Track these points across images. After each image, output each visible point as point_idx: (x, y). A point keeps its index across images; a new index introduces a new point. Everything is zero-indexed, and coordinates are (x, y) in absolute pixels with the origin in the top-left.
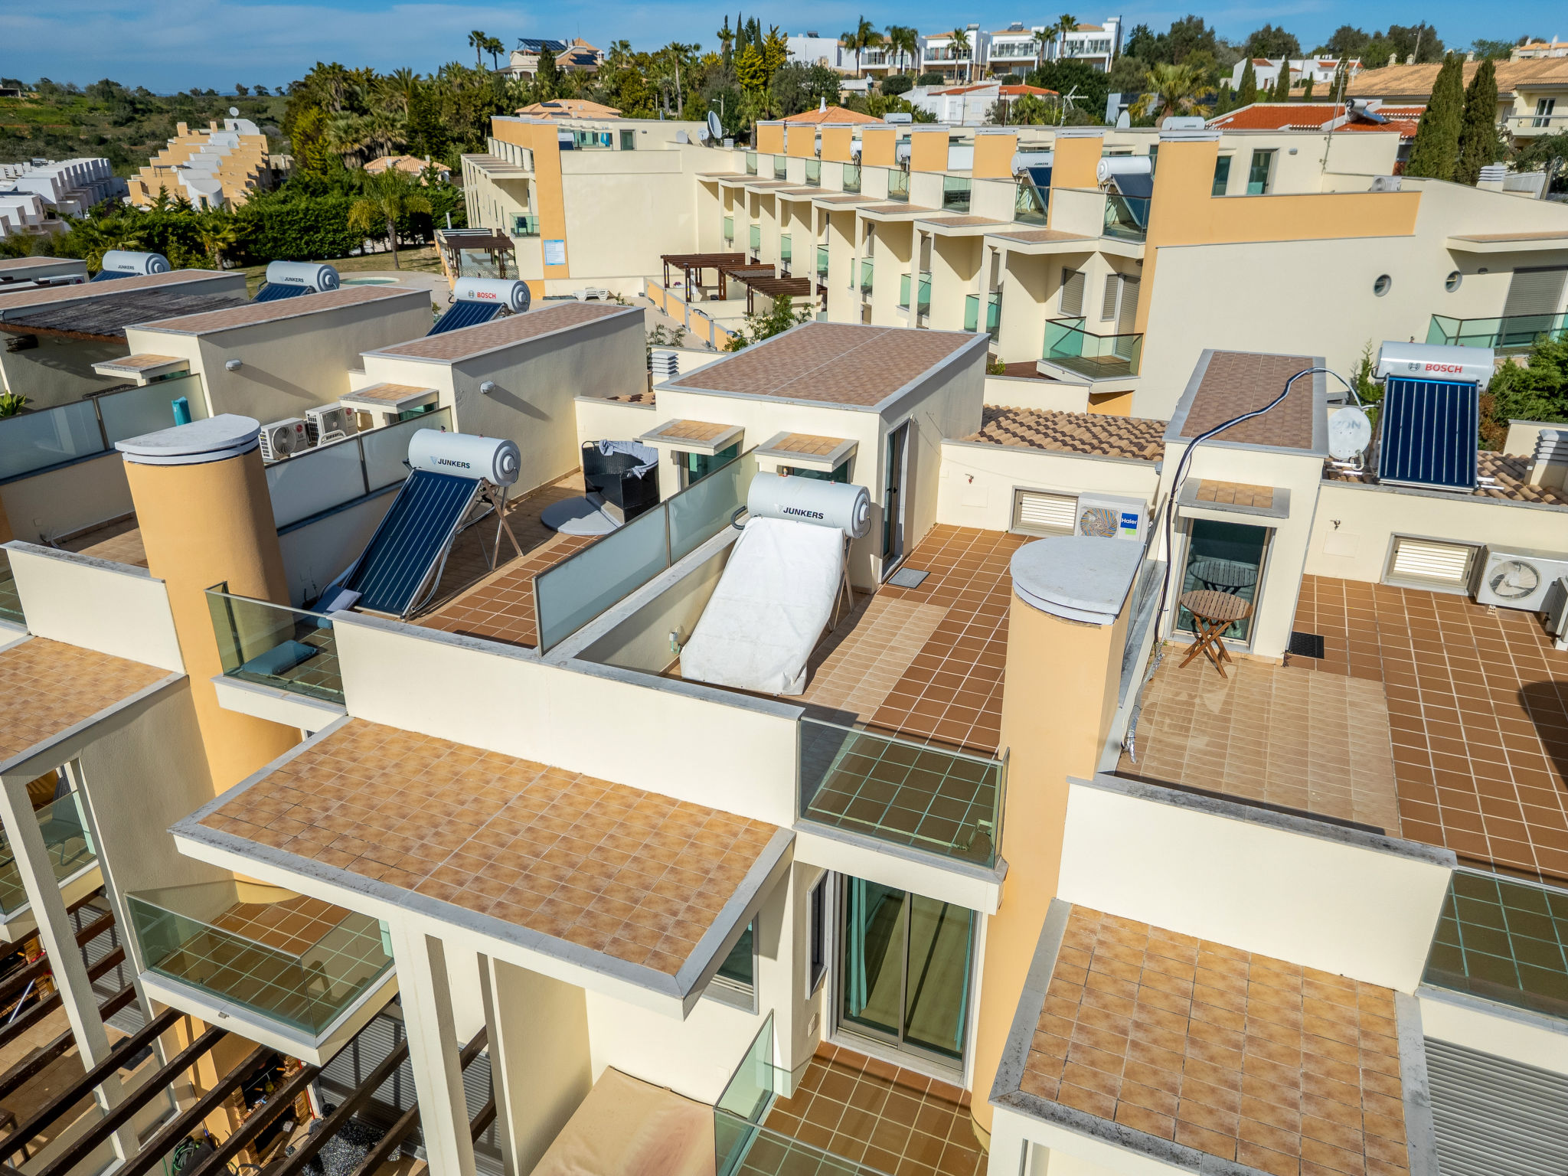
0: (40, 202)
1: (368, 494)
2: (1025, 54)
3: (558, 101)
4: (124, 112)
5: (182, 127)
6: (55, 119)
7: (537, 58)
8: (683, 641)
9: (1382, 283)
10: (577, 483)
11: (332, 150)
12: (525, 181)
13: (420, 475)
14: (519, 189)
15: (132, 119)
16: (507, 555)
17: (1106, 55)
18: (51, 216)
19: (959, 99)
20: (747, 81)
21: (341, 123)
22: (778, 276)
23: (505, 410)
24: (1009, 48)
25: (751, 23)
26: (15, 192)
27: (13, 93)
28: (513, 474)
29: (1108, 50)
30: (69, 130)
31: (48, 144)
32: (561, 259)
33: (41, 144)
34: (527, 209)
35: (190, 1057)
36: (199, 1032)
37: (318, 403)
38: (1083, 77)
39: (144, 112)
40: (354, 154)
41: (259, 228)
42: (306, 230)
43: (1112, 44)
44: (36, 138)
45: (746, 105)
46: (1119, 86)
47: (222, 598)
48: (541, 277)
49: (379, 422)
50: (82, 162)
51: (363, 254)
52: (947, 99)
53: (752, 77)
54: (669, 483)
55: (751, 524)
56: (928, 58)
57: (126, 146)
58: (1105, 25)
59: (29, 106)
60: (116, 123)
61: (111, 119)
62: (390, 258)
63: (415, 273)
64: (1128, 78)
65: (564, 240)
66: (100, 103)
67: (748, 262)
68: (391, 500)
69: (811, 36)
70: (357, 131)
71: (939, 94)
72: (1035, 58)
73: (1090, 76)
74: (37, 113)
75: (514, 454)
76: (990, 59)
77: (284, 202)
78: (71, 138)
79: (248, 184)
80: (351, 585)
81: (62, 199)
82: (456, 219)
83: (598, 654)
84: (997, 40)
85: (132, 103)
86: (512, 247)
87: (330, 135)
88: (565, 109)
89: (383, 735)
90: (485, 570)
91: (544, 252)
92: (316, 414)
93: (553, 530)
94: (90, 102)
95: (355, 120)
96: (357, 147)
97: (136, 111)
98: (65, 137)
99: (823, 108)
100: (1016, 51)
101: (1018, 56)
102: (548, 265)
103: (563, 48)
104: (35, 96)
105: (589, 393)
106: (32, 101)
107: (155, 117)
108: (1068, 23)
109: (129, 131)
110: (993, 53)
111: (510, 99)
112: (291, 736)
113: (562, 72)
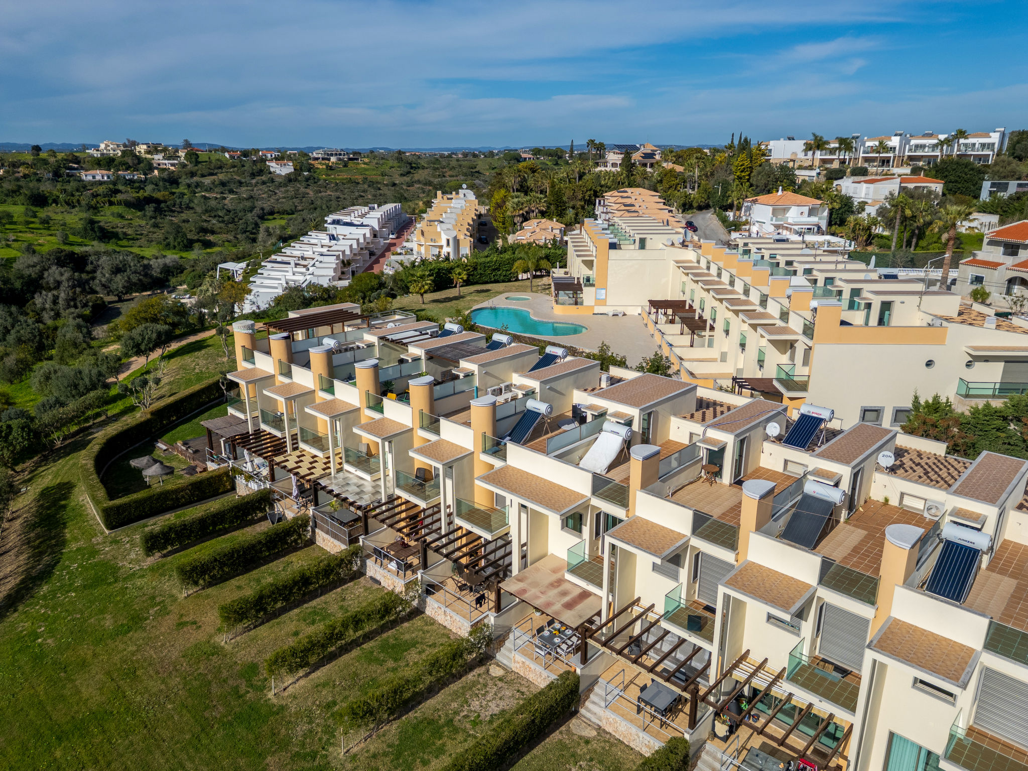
0: (373, 229)
1: (516, 414)
2: (933, 151)
3: (626, 189)
4: (405, 169)
5: (439, 193)
6: (374, 172)
7: (623, 156)
8: (581, 459)
9: (929, 364)
10: (570, 414)
11: (509, 213)
12: (592, 261)
13: (528, 410)
14: (589, 264)
15: (409, 173)
16: (547, 433)
17: (991, 153)
18: (375, 236)
19: (871, 186)
20: (738, 174)
21: (516, 200)
22: (697, 318)
23: (552, 393)
24: (923, 147)
25: (746, 139)
26: (362, 225)
27: (357, 159)
28: (550, 413)
29: (993, 150)
30: (379, 178)
31: (369, 186)
32: (604, 297)
33: (366, 186)
34: (591, 272)
35: (461, 537)
36: (464, 532)
37: (503, 382)
38: (966, 170)
39: (415, 168)
40: (519, 216)
41: (475, 269)
42: (494, 270)
43: (996, 146)
44: (364, 183)
45: (732, 191)
46: (995, 174)
47: (484, 436)
48: (593, 304)
49: (520, 396)
50: (390, 206)
51: (517, 280)
52: (864, 185)
53: (742, 172)
54: (589, 419)
55: (602, 433)
56: (864, 153)
57: (405, 187)
58: (991, 134)
59: (363, 166)
60: (402, 175)
61: (400, 172)
62: (528, 283)
63: (539, 295)
64: (1001, 170)
65: (606, 289)
66: (396, 164)
67: (687, 307)
68: (521, 416)
69: (789, 139)
70: (522, 204)
71: (859, 182)
72: (939, 154)
73: (972, 169)
74: (366, 170)
75: (551, 408)
76: (907, 154)
77: (487, 257)
78: (380, 183)
79: (468, 229)
80: (509, 435)
81: (381, 227)
82: (562, 264)
83: (560, 457)
84: (914, 142)
85: (410, 164)
86: (581, 290)
87: (509, 204)
88: (629, 194)
89: (514, 469)
90: (541, 436)
91: (596, 293)
92: (503, 386)
93: (560, 428)
94: (391, 163)
95: (524, 198)
96: (521, 212)
97: (412, 168)
98: (377, 183)
99: (780, 193)
100: (926, 149)
101: (928, 152)
102: (596, 299)
103: (638, 149)
104: (366, 160)
105: (578, 388)
106: (365, 163)
107: (420, 171)
108: (962, 134)
109: (407, 179)
110: (910, 150)
111: (602, 186)
112: (492, 466)
113: (635, 163)
